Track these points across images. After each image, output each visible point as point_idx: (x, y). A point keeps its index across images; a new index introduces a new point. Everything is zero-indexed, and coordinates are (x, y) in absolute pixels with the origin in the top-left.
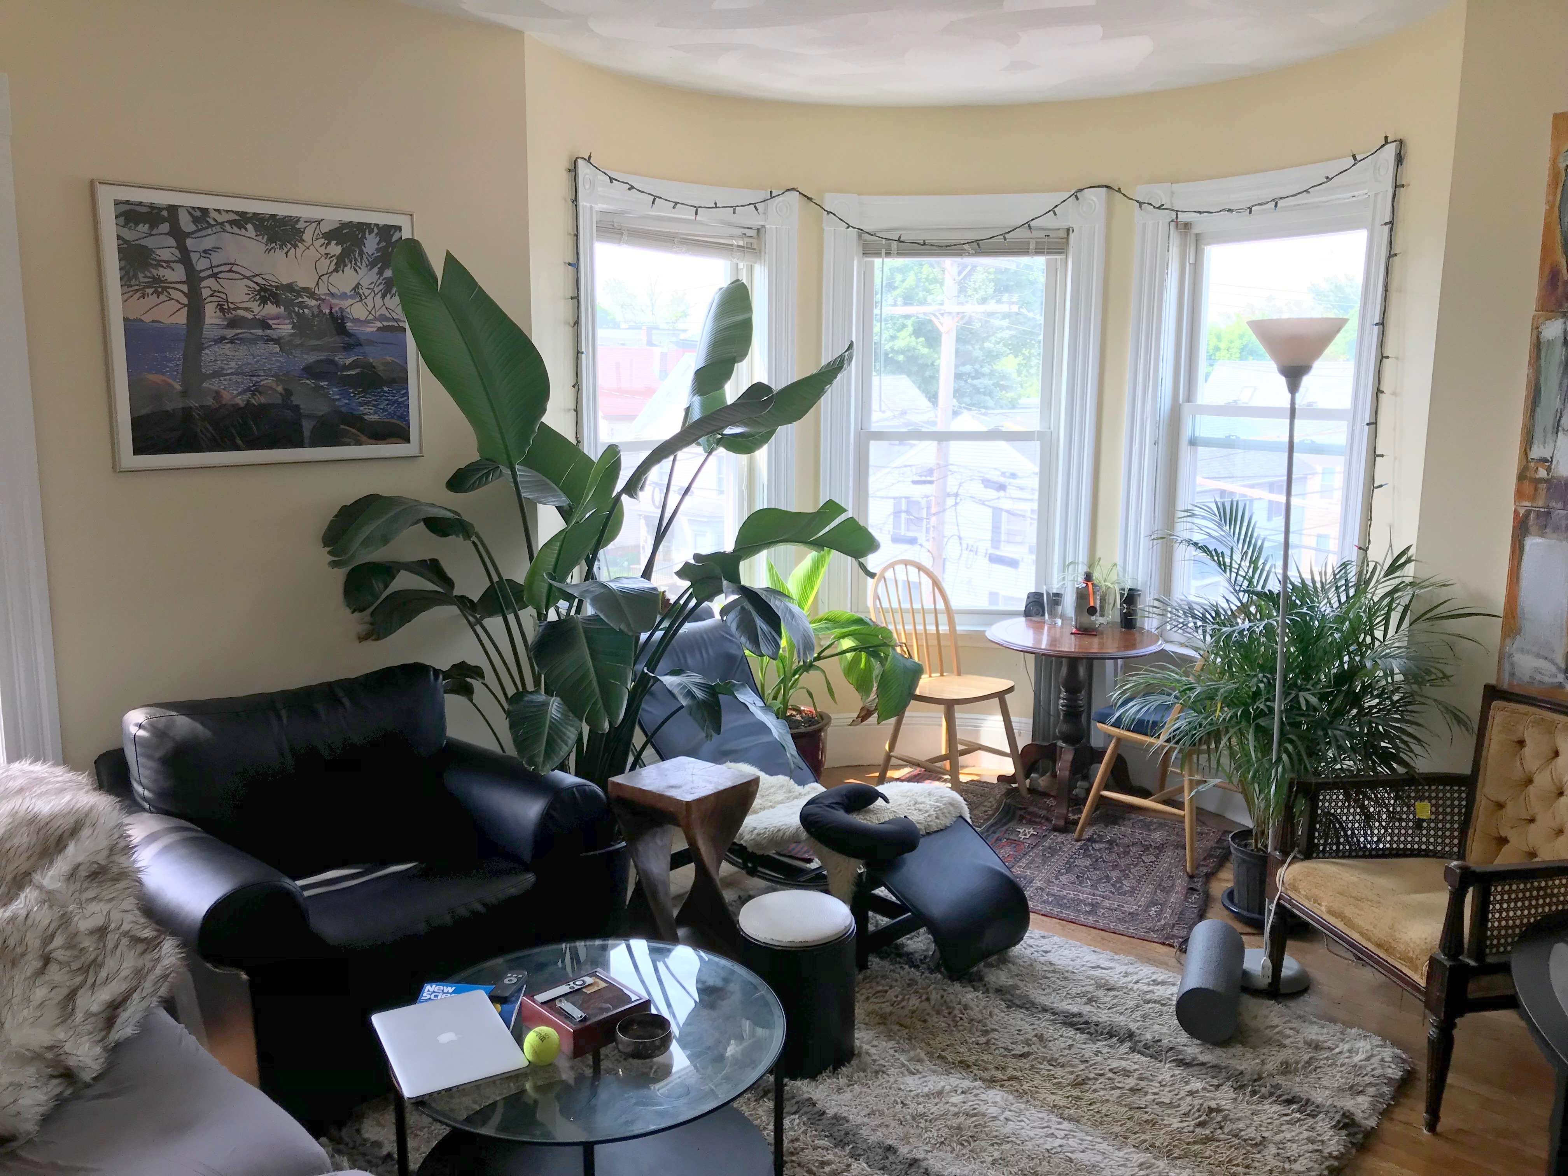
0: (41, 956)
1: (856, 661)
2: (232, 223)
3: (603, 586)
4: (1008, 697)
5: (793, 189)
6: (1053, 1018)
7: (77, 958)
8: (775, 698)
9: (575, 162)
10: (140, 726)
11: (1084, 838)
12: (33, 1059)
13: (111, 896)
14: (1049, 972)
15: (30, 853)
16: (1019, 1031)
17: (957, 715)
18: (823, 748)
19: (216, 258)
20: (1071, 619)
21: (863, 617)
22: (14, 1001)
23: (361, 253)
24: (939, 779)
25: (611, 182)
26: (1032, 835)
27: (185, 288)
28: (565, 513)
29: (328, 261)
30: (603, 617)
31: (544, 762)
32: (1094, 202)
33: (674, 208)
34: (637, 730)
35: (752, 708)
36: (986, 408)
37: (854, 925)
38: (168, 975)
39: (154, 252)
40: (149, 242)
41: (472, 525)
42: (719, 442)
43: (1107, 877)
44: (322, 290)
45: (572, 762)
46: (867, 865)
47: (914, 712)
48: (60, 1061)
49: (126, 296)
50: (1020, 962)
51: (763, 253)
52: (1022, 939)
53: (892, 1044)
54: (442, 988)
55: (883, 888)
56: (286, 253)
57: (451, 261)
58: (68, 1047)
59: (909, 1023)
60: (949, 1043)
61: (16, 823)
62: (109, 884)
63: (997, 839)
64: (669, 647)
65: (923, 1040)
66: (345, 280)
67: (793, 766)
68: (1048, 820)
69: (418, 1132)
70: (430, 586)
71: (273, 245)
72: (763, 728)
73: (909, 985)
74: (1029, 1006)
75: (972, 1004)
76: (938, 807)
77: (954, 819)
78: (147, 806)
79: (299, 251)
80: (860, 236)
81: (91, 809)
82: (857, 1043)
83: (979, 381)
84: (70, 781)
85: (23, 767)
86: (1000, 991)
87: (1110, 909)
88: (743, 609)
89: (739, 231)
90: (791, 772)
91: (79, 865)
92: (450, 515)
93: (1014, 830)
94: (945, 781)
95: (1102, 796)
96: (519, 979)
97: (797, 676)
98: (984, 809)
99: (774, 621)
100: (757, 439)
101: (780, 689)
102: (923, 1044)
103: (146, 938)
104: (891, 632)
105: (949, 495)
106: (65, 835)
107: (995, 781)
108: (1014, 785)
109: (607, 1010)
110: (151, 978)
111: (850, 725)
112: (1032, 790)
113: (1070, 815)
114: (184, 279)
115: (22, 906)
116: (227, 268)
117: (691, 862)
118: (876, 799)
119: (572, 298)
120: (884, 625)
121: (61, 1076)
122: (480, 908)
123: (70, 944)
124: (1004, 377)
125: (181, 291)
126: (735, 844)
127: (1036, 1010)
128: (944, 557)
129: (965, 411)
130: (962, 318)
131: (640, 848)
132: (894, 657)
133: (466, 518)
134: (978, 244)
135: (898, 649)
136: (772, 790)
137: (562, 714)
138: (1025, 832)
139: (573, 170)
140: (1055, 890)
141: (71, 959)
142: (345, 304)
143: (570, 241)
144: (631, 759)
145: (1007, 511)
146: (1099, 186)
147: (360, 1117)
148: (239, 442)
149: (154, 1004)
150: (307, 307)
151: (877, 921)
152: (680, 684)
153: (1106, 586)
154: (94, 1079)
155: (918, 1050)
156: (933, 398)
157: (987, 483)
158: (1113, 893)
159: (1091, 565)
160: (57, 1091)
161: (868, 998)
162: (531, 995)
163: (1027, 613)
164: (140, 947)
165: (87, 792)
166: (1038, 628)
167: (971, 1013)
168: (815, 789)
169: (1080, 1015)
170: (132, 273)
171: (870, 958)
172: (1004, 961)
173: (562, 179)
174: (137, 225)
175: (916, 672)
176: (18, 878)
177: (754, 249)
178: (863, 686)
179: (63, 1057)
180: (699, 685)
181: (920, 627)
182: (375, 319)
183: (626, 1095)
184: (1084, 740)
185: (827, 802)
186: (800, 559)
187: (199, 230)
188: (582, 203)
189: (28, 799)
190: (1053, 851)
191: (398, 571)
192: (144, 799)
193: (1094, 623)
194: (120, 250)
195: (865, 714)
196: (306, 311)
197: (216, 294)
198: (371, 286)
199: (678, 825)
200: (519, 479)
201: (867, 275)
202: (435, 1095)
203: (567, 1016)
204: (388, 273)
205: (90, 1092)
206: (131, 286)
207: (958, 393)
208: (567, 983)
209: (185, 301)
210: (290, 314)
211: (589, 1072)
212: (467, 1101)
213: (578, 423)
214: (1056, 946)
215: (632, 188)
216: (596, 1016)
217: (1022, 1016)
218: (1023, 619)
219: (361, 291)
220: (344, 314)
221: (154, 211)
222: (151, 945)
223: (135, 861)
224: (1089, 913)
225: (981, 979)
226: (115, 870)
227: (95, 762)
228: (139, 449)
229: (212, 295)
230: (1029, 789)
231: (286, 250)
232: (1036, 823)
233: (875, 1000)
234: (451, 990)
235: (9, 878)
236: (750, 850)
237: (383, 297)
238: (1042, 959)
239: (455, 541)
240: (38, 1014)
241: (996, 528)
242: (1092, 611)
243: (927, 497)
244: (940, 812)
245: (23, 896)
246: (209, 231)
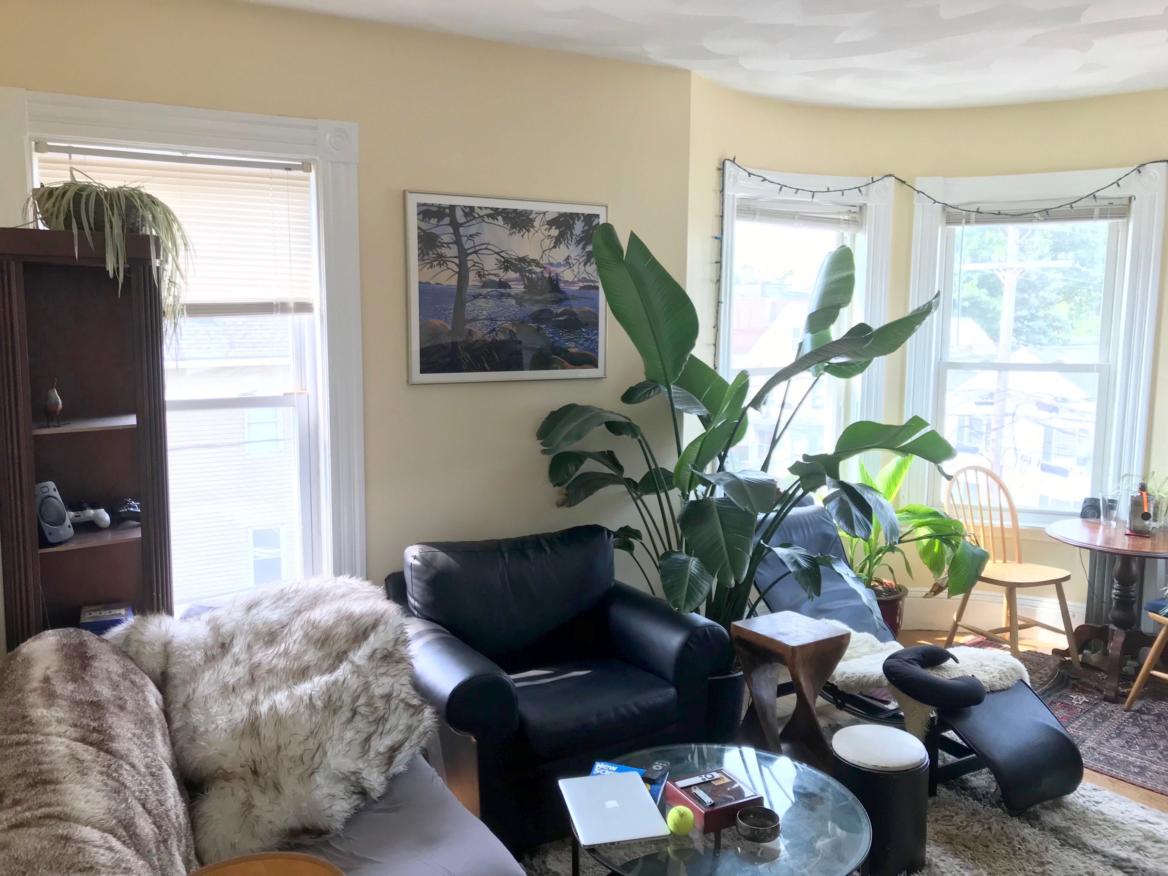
0: (351, 710)
1: (931, 546)
2: (488, 216)
3: (733, 476)
4: (1064, 584)
5: (891, 175)
6: (1103, 859)
7: (372, 713)
8: (861, 571)
9: (724, 163)
10: (415, 558)
11: (1133, 709)
12: (343, 779)
13: (395, 673)
14: (1100, 820)
15: (347, 638)
16: (1073, 866)
17: (1018, 596)
18: (900, 614)
19: (477, 240)
20: (1125, 522)
21: (938, 511)
22: (334, 738)
23: (572, 234)
24: (999, 647)
25: (750, 176)
26: (1085, 701)
27: (457, 261)
28: (705, 421)
29: (549, 240)
30: (733, 500)
31: (685, 605)
32: (1155, 174)
33: (796, 193)
34: (753, 588)
35: (846, 578)
36: (1041, 344)
37: (927, 759)
38: (427, 732)
39: (439, 237)
40: (435, 231)
41: (638, 427)
42: (826, 369)
43: (1155, 745)
44: (544, 261)
45: (703, 608)
46: (938, 712)
47: (979, 590)
48: (359, 783)
49: (422, 266)
50: (1074, 808)
51: (864, 225)
52: (1075, 789)
53: (957, 861)
54: (608, 766)
55: (952, 731)
56: (522, 236)
57: (634, 239)
58: (364, 774)
59: (973, 846)
60: (1008, 867)
61: (340, 618)
62: (394, 664)
63: (1052, 702)
64: (780, 526)
65: (985, 862)
66: (560, 254)
67: (878, 627)
68: (1100, 691)
69: (585, 871)
70: (607, 470)
71: (514, 230)
72: (854, 594)
73: (973, 814)
74: (1081, 846)
75: (1029, 838)
76: (1002, 670)
77: (1016, 682)
78: (416, 613)
79: (531, 234)
80: (944, 209)
81: (385, 612)
82: (927, 855)
83: (1034, 323)
84: (373, 592)
85: (344, 580)
86: (1055, 831)
87: (1157, 773)
88: (841, 500)
89: (846, 209)
90: (877, 631)
91: (376, 650)
92: (624, 420)
93: (1068, 696)
94: (1005, 649)
95: (1151, 675)
96: (664, 767)
97: (880, 555)
98: (1040, 675)
99: (866, 510)
100: (856, 367)
101: (866, 564)
102: (985, 866)
103: (414, 705)
104: (961, 524)
105: (1007, 414)
106: (369, 629)
107: (1050, 653)
108: (1067, 658)
109: (730, 800)
110: (417, 733)
111: (924, 597)
112: (1083, 664)
113: (1120, 688)
114: (457, 255)
115: (341, 674)
116: (484, 247)
117: (793, 692)
118: (948, 659)
119: (716, 263)
120: (956, 518)
121: (359, 793)
122: (634, 709)
123: (369, 704)
124: (1056, 320)
125: (455, 263)
126: (828, 683)
127: (1088, 851)
128: (1001, 464)
129: (1023, 347)
130: (1021, 273)
131: (754, 678)
132: (964, 545)
133: (634, 421)
134: (1047, 213)
135: (967, 538)
136: (859, 644)
137: (699, 570)
138: (1078, 699)
139: (722, 169)
140: (1106, 751)
141: (369, 714)
142: (559, 270)
143: (717, 220)
144: (747, 609)
145: (1059, 430)
146: (1161, 161)
147: (546, 853)
148: (486, 366)
149: (417, 752)
150: (534, 273)
151: (944, 757)
152: (788, 555)
153: (1159, 496)
154: (379, 798)
155: (981, 870)
156: (994, 336)
157: (1041, 406)
158: (1160, 759)
159: (1145, 477)
160: (357, 803)
161: (936, 820)
162: (673, 780)
163: (1084, 515)
164: (411, 711)
165: (383, 600)
166: (1094, 528)
167: (1029, 846)
168: (895, 647)
169: (1128, 860)
170: (425, 252)
171: (938, 787)
172: (1059, 806)
173: (713, 175)
174: (430, 219)
175: (982, 558)
176: (340, 655)
177: (857, 222)
178: (935, 566)
179: (361, 780)
180: (803, 556)
181: (986, 522)
182: (579, 281)
183: (744, 869)
184: (1135, 627)
185: (906, 658)
186: (886, 461)
187: (468, 222)
188: (727, 193)
189: (348, 602)
190: (1105, 718)
191: (586, 459)
192: (415, 608)
193: (1148, 527)
194: (419, 237)
195: (937, 589)
196: (534, 276)
197: (477, 265)
198: (577, 258)
199: (786, 664)
200: (673, 395)
201: (949, 240)
202: (602, 846)
203: (700, 801)
204: (589, 248)
205: (376, 807)
206: (425, 260)
207: (1017, 332)
208: (700, 775)
209: (457, 269)
210: (523, 278)
211: (711, 845)
212: (622, 853)
213: (716, 354)
214: (1107, 799)
215: (765, 179)
216: (721, 804)
217: (1075, 854)
218: (1079, 520)
219: (570, 262)
220: (559, 277)
221: (441, 210)
222: (417, 710)
223: (409, 651)
224: (1137, 774)
225: (1037, 818)
226: (397, 656)
227: (386, 580)
228: (424, 370)
229: (474, 266)
230: (1081, 663)
231: (522, 233)
232: (1088, 692)
233: (943, 822)
234: (614, 768)
235: (334, 654)
236: (840, 689)
237: (585, 265)
238: (1094, 808)
239: (626, 438)
240: (348, 749)
241: (1047, 443)
242: (1146, 516)
243: (988, 416)
244: (1003, 675)
245: (342, 667)
246: (474, 222)
